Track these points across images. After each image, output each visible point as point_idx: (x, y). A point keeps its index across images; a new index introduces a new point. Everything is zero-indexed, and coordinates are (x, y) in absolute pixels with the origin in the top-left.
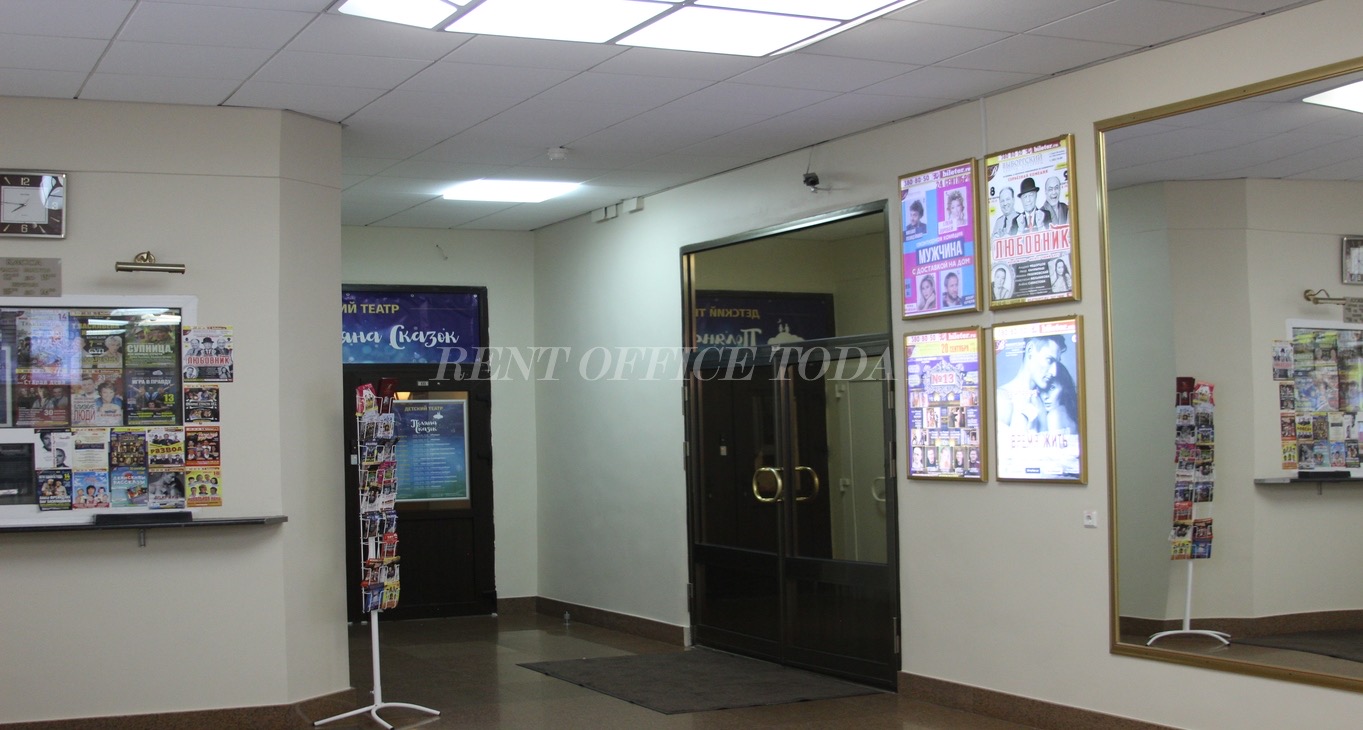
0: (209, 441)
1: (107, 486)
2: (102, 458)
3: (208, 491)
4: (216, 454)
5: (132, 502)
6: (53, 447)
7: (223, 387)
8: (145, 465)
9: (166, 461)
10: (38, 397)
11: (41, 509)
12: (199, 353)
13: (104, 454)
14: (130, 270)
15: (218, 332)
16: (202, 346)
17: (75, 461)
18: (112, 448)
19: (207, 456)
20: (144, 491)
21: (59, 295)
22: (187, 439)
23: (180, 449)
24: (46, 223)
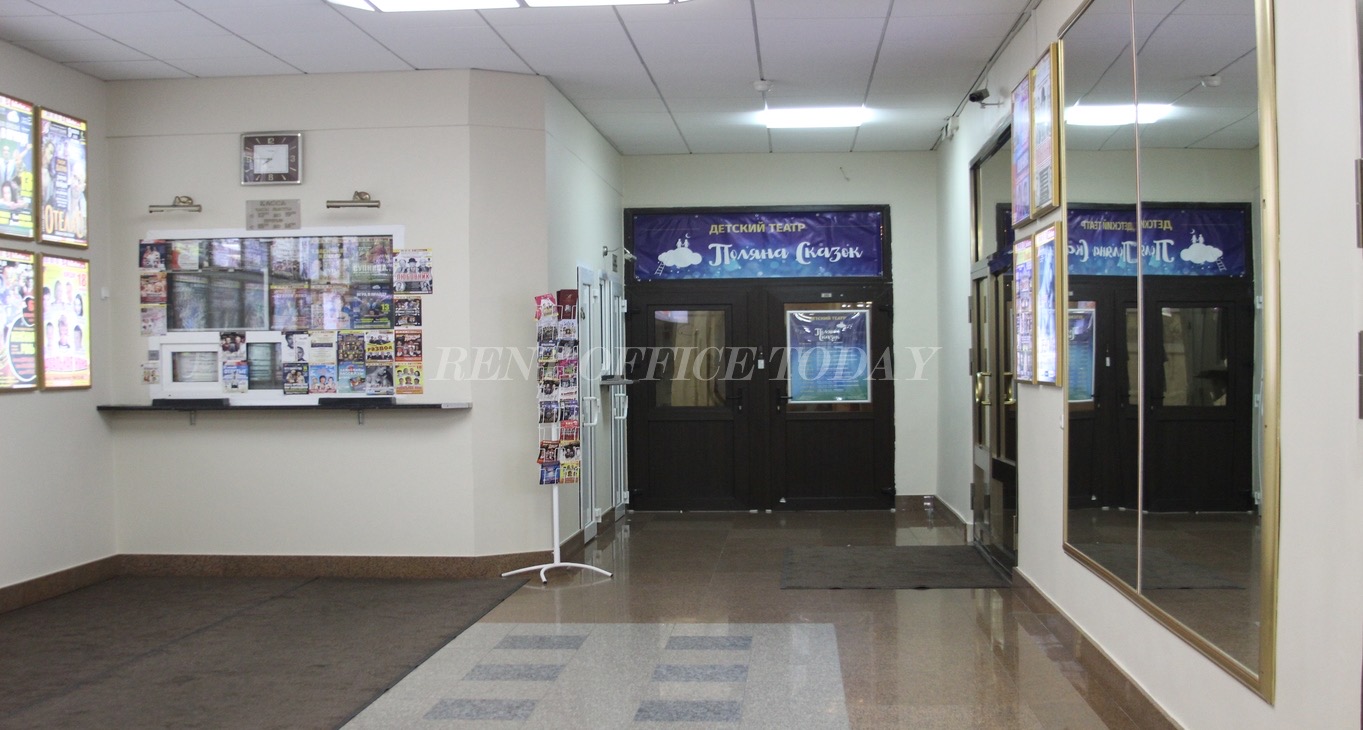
0: (414, 341)
1: (335, 376)
2: (331, 355)
3: (413, 381)
4: (419, 352)
5: (353, 389)
6: (295, 345)
7: (425, 298)
8: (363, 360)
9: (380, 357)
10: (287, 307)
11: (285, 393)
12: (406, 270)
13: (332, 352)
14: (338, 207)
15: (421, 253)
16: (408, 265)
17: (311, 356)
18: (339, 347)
19: (412, 354)
20: (363, 380)
21: (299, 228)
22: (397, 340)
23: (390, 348)
24: (287, 172)
